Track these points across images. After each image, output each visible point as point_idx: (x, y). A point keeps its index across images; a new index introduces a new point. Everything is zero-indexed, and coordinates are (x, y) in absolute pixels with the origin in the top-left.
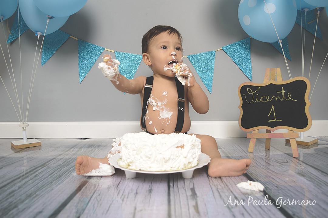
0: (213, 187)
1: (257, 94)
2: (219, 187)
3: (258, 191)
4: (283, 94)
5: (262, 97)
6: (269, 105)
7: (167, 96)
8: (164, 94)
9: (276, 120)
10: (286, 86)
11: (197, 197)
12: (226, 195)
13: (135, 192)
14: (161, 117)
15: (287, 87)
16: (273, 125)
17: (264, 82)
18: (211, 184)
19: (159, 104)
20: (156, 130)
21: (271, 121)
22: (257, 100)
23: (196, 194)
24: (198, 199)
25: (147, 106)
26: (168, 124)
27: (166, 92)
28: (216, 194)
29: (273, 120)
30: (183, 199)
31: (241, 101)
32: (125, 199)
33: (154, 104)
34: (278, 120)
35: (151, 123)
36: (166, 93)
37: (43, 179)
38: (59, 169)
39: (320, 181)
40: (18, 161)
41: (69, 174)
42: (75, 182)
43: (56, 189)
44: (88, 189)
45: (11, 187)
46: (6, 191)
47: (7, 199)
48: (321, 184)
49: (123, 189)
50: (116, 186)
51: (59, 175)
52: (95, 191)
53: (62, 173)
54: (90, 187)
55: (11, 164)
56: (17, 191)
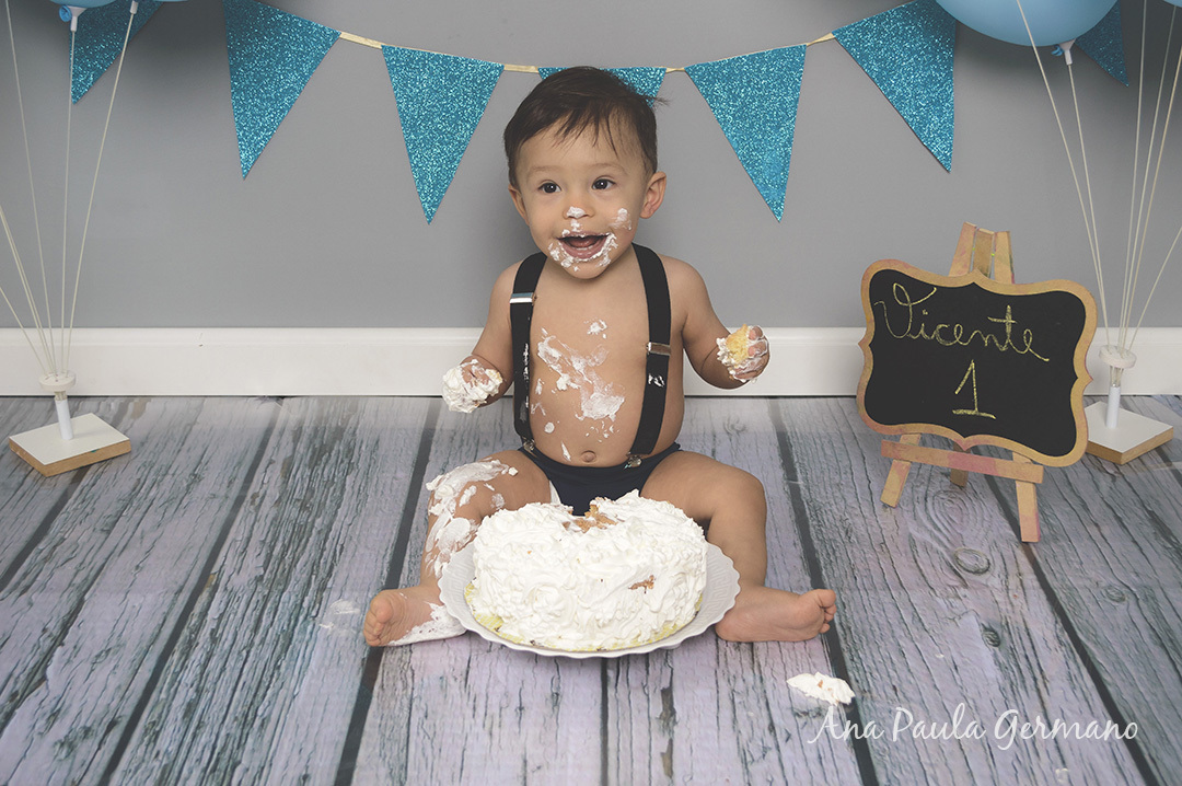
0: (723, 683)
1: (925, 313)
2: (740, 686)
4: (1009, 330)
5: (940, 326)
6: (960, 357)
7: (604, 336)
8: (595, 329)
9: (978, 413)
11: (675, 723)
12: (748, 717)
13: (516, 703)
14: (586, 414)
15: (1023, 306)
16: (967, 427)
17: (952, 274)
18: (720, 673)
19: (579, 366)
20: (566, 453)
21: (961, 412)
22: (922, 331)
23: (673, 712)
24: (676, 729)
25: (526, 369)
26: (606, 436)
27: (603, 323)
28: (726, 713)
29: (969, 412)
30: (640, 727)
32: (496, 730)
34: (984, 414)
35: (550, 428)
36: (602, 327)
37: (244, 653)
38: (266, 599)
39: (1031, 668)
40: (107, 559)
41: (309, 628)
42: (342, 662)
43: (303, 693)
44: (389, 692)
45: (172, 690)
46: (170, 705)
47: (195, 736)
48: (1024, 682)
49: (484, 692)
50: (461, 679)
51: (283, 631)
52: (411, 700)
53: (287, 623)
54: (391, 683)
55: (93, 573)
56: (202, 705)
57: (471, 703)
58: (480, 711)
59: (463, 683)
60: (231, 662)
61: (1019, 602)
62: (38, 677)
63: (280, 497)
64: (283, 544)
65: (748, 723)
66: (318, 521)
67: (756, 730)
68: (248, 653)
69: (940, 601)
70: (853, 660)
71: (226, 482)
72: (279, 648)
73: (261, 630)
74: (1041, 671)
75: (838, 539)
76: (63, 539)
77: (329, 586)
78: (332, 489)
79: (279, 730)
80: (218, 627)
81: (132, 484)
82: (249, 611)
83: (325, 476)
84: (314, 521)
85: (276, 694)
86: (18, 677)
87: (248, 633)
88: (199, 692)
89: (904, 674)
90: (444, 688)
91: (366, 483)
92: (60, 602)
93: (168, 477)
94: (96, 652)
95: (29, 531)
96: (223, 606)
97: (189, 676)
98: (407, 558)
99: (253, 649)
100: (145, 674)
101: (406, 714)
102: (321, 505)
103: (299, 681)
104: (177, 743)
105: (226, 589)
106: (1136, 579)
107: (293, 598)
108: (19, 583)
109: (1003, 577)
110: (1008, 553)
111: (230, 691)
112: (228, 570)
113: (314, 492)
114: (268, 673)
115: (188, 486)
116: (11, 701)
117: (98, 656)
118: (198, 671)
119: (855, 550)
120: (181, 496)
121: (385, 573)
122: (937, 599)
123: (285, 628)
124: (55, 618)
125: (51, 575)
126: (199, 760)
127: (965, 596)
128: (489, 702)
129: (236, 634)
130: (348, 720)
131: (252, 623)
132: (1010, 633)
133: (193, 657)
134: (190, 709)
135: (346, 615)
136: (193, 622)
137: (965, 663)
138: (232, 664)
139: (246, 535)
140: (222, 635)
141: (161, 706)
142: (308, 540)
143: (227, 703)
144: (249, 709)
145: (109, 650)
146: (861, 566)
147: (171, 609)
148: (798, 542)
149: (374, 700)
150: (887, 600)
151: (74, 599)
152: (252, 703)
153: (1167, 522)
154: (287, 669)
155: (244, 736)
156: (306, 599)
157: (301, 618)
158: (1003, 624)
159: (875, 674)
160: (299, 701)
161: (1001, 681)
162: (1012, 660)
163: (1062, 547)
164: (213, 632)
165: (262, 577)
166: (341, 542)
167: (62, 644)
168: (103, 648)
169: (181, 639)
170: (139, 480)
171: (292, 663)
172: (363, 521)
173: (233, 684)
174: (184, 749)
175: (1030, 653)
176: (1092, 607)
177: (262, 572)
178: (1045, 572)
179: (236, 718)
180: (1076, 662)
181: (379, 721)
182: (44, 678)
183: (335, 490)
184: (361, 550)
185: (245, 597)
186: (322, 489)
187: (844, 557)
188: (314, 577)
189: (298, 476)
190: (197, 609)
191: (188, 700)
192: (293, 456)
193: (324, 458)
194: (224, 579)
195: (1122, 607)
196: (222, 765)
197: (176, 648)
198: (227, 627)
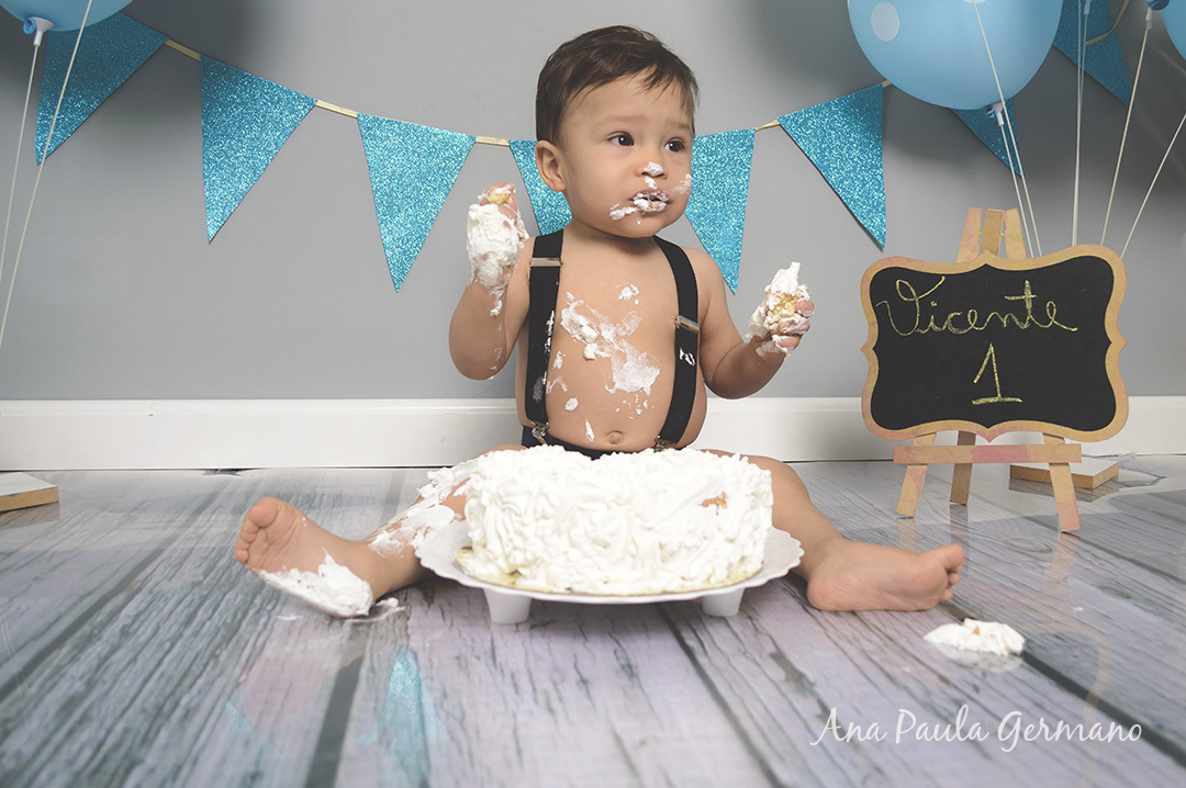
1: (934, 304)
2: (867, 646)
3: (1006, 654)
4: (1029, 306)
5: (952, 315)
6: (977, 343)
7: (636, 302)
8: (627, 293)
9: (1002, 400)
10: (1040, 277)
11: (811, 684)
13: (575, 676)
14: (617, 385)
15: (1042, 278)
16: (990, 417)
17: (961, 259)
18: (833, 637)
19: (608, 334)
20: (590, 432)
21: (982, 401)
22: (932, 324)
23: (801, 675)
24: (818, 690)
25: (549, 340)
26: (639, 412)
28: (872, 671)
29: (991, 400)
31: (870, 325)
32: (556, 705)
33: (588, 331)
34: (1009, 399)
35: (572, 405)
36: (634, 291)
37: (167, 645)
38: (205, 597)
41: (263, 621)
43: (252, 680)
44: (383, 674)
45: (50, 683)
46: (42, 700)
47: (71, 733)
49: (523, 669)
50: (485, 656)
51: (225, 624)
52: (418, 681)
53: (231, 617)
54: (385, 665)
56: (92, 697)
57: (508, 679)
58: (525, 686)
59: (490, 661)
60: (147, 653)
63: (229, 528)
72: (219, 638)
73: (194, 624)
79: (212, 721)
80: (133, 622)
82: (180, 608)
85: (211, 683)
87: (176, 627)
88: (91, 684)
90: (463, 668)
96: (143, 605)
97: (79, 669)
99: (180, 641)
101: (414, 694)
103: (247, 669)
104: (39, 741)
105: (151, 592)
107: (240, 597)
110: (1057, 539)
111: (138, 683)
112: (157, 576)
114: (200, 663)
118: (95, 663)
123: (228, 621)
126: (71, 762)
128: (535, 679)
129: (158, 628)
130: (324, 705)
131: (183, 618)
133: (89, 651)
134: (71, 703)
136: (99, 619)
138: (148, 656)
139: (183, 554)
140: (137, 629)
141: (26, 700)
143: (132, 693)
144: (166, 700)
147: (70, 609)
149: (362, 683)
152: (172, 693)
154: (229, 658)
155: (154, 729)
157: (251, 612)
160: (245, 690)
164: (126, 627)
165: (201, 581)
169: (78, 634)
171: (236, 652)
173: (143, 676)
174: (50, 748)
177: (201, 578)
179: (143, 710)
181: (372, 704)
185: (176, 598)
190: (108, 608)
191: (71, 693)
194: (151, 584)
196: (111, 766)
197: (68, 642)
198: (147, 623)
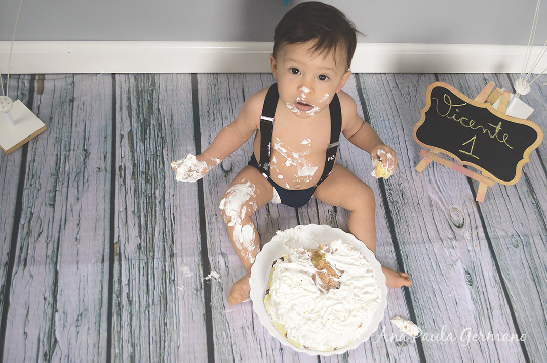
1: (457, 110)
4: (497, 131)
5: (464, 118)
6: (470, 133)
7: (310, 145)
8: (305, 142)
9: (471, 155)
10: (507, 124)
14: (299, 175)
16: (463, 157)
20: (287, 185)
21: (463, 152)
22: (454, 117)
24: (349, 360)
25: (269, 152)
26: (308, 181)
27: (309, 140)
29: (467, 153)
34: (474, 156)
35: (280, 177)
37: (147, 313)
38: (147, 264)
39: (485, 302)
40: (59, 232)
41: (173, 290)
42: (194, 318)
43: (182, 344)
44: (221, 341)
45: (120, 346)
46: (122, 358)
48: (483, 312)
49: (263, 337)
50: (251, 327)
51: (161, 293)
52: (232, 346)
53: (161, 286)
54: (220, 333)
55: (56, 246)
56: (137, 357)
57: (259, 346)
58: (264, 352)
59: (253, 331)
60: (143, 322)
61: (477, 249)
62: (53, 340)
63: (133, 171)
64: (144, 215)
65: (378, 353)
66: (157, 192)
67: (382, 357)
68: (149, 312)
69: (446, 251)
70: (415, 301)
71: (103, 156)
72: (162, 307)
73: (151, 293)
74: (490, 303)
75: (399, 201)
76: (32, 214)
77: (175, 253)
78: (157, 161)
80: (129, 291)
81: (54, 158)
83: (152, 150)
84: (155, 192)
85: (169, 346)
86: (43, 341)
87: (145, 296)
88: (133, 346)
89: (436, 309)
90: (244, 335)
91: (174, 156)
92: (46, 273)
93: (72, 152)
94: (76, 318)
95: (12, 208)
97: (125, 334)
98: (207, 225)
99: (150, 309)
100: (104, 335)
101: (232, 357)
102: (155, 176)
103: (178, 335)
105: (125, 258)
106: (522, 228)
107: (160, 263)
108: (20, 256)
109: (470, 230)
110: (471, 211)
111: (148, 346)
112: (123, 241)
113: (149, 163)
114: (162, 329)
115: (84, 160)
116: (45, 360)
117: (77, 320)
118: (129, 329)
119: (407, 210)
120: (82, 170)
121: (199, 239)
122: (445, 249)
123: (162, 291)
124: (47, 288)
125: (35, 248)
127: (456, 247)
128: (267, 345)
129: (139, 297)
131: (145, 287)
132: (476, 275)
133: (123, 318)
135: (188, 277)
136: (116, 288)
137: (459, 299)
138: (144, 322)
139: (124, 208)
140: (132, 298)
141: (118, 359)
142: (155, 210)
144: (160, 358)
145: (81, 314)
146: (411, 224)
147: (103, 277)
148: (382, 204)
149: (215, 347)
150: (424, 251)
151: (52, 271)
152: (160, 353)
153: (532, 181)
154: (170, 325)
156: (166, 264)
157: (167, 281)
158: (473, 268)
159: (425, 311)
160: (182, 350)
161: (474, 312)
162: (478, 296)
163: (491, 204)
164: (128, 294)
165: (140, 244)
166: (172, 213)
167: (57, 311)
168: (78, 313)
170: (57, 155)
171: (171, 320)
172: (179, 192)
173: (148, 340)
175: (484, 290)
176: (507, 252)
177: (139, 241)
178: (486, 225)
180: (502, 295)
182: (56, 341)
183: (159, 162)
184: (183, 218)
185: (137, 264)
186: (152, 162)
187: (403, 216)
188: (165, 243)
189: (138, 150)
190: (116, 278)
191: (130, 353)
192: (131, 130)
193: (148, 131)
194: (122, 247)
195: (517, 251)
197: (113, 311)
198: (134, 291)
